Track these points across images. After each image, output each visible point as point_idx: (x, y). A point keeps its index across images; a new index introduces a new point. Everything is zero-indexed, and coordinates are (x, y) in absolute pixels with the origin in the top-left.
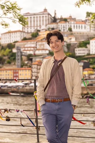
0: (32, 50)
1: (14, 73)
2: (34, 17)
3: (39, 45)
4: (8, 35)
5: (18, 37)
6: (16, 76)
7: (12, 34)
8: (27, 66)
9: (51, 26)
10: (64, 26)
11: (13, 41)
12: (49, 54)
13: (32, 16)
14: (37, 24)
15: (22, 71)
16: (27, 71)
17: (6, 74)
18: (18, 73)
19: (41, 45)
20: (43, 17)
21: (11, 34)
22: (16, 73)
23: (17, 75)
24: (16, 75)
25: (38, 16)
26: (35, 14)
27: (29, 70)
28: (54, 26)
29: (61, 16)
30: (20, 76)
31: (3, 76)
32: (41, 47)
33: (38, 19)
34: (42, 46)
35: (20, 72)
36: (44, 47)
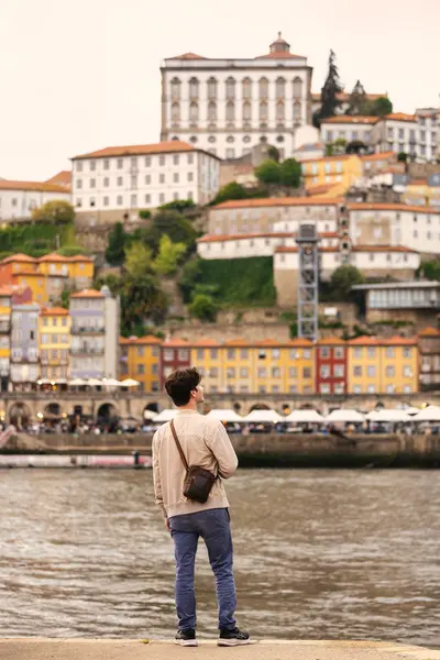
0: (336, 250)
1: (319, 362)
2: (231, 81)
3: (359, 224)
4: (120, 166)
5: (183, 177)
6: (332, 380)
7: (148, 164)
8: (340, 332)
9: (342, 132)
10: (412, 132)
11: (162, 196)
12: (422, 274)
13: (221, 76)
14: (246, 120)
15: (364, 351)
16: (399, 351)
17: (261, 370)
18: (344, 362)
19: (373, 224)
20: (281, 81)
21: (141, 160)
22: (332, 362)
23: (339, 371)
24: (332, 372)
25: (255, 76)
26: (232, 66)
27: (407, 346)
28: (355, 133)
29: (358, 84)
30: (352, 380)
31: (245, 377)
32: (370, 233)
33: (255, 89)
34: (378, 233)
35: (357, 358)
36: (387, 234)
